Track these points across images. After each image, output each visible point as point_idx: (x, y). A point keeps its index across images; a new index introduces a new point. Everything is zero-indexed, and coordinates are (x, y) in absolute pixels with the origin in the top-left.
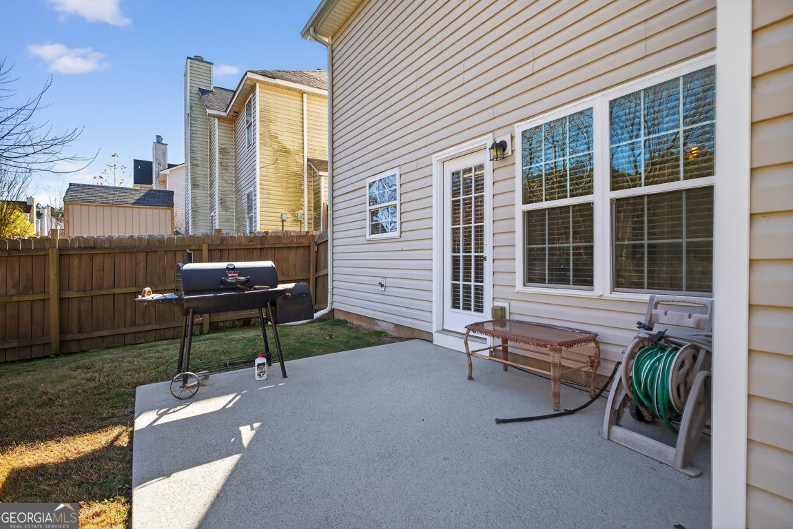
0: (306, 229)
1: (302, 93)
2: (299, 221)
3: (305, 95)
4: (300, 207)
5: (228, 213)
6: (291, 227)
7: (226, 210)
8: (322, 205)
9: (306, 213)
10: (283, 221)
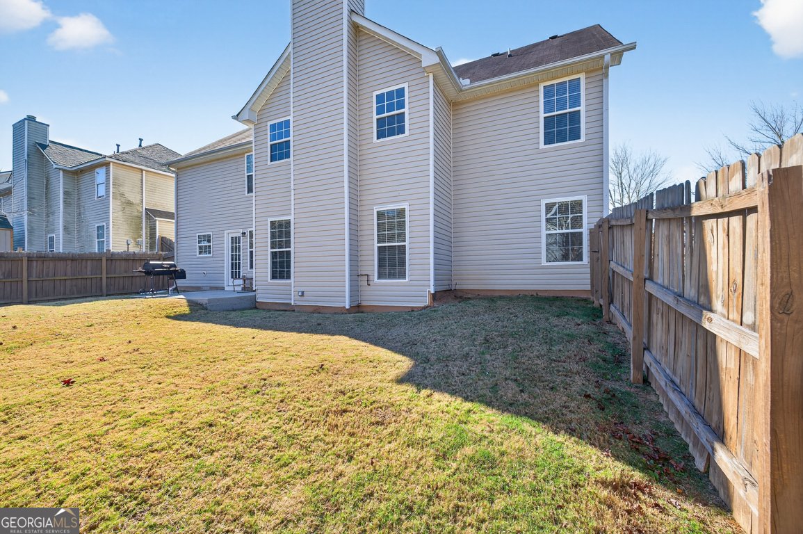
0: (144, 250)
1: (142, 170)
2: (138, 244)
3: (144, 172)
4: (140, 236)
5: (69, 236)
6: (133, 249)
7: (69, 234)
8: (157, 237)
9: (144, 239)
10: (128, 244)
